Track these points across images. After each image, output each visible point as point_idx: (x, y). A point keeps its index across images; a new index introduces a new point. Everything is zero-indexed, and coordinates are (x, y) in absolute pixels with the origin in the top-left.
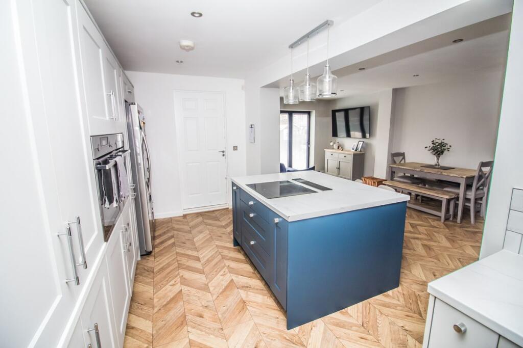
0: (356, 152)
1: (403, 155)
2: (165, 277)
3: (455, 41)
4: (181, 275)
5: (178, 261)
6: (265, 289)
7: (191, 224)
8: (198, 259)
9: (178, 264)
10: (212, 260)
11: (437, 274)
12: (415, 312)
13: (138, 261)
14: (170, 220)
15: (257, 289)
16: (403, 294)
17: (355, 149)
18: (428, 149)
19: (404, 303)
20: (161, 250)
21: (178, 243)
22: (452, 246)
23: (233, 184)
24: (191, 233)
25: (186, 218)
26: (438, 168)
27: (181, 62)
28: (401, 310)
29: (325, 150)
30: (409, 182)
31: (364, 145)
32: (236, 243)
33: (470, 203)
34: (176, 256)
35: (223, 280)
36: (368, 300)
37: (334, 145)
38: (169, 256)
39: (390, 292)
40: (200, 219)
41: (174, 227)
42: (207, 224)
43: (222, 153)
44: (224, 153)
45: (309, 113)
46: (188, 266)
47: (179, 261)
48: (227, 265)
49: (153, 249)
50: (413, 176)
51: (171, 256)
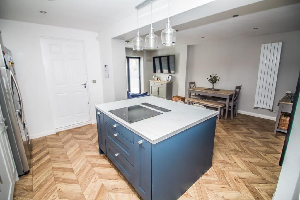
0: (168, 82)
1: (194, 83)
2: (44, 194)
3: (234, 16)
4: (58, 188)
5: (54, 175)
6: (129, 188)
7: (63, 140)
8: (72, 171)
9: (55, 178)
10: (84, 169)
11: (227, 154)
12: (225, 183)
13: (16, 182)
14: (45, 139)
15: (123, 189)
16: (215, 172)
17: (167, 80)
18: (208, 79)
19: (218, 178)
20: (38, 168)
21: (53, 159)
22: (228, 134)
23: (97, 110)
24: (64, 148)
25: (59, 136)
26: (213, 90)
27: (45, 13)
28: (218, 184)
29: (150, 81)
30: (199, 98)
31: (172, 78)
32: (101, 152)
33: (231, 108)
34: (52, 171)
35: (95, 187)
36: (197, 181)
37: (155, 78)
38: (46, 172)
39: (208, 172)
40: (70, 135)
41: (49, 145)
42: (76, 139)
43: (84, 86)
44: (86, 86)
45: (139, 58)
46: (64, 179)
47: (56, 175)
48: (96, 171)
49: (30, 169)
50: (200, 94)
51: (48, 171)
